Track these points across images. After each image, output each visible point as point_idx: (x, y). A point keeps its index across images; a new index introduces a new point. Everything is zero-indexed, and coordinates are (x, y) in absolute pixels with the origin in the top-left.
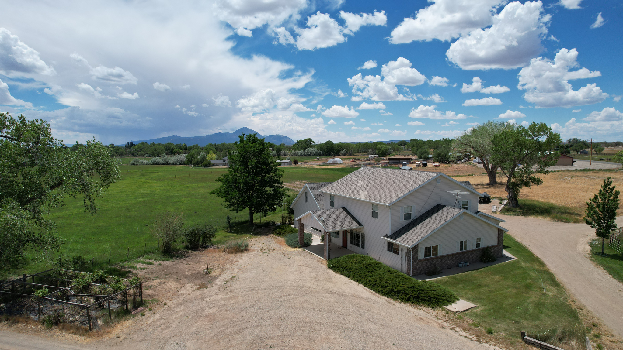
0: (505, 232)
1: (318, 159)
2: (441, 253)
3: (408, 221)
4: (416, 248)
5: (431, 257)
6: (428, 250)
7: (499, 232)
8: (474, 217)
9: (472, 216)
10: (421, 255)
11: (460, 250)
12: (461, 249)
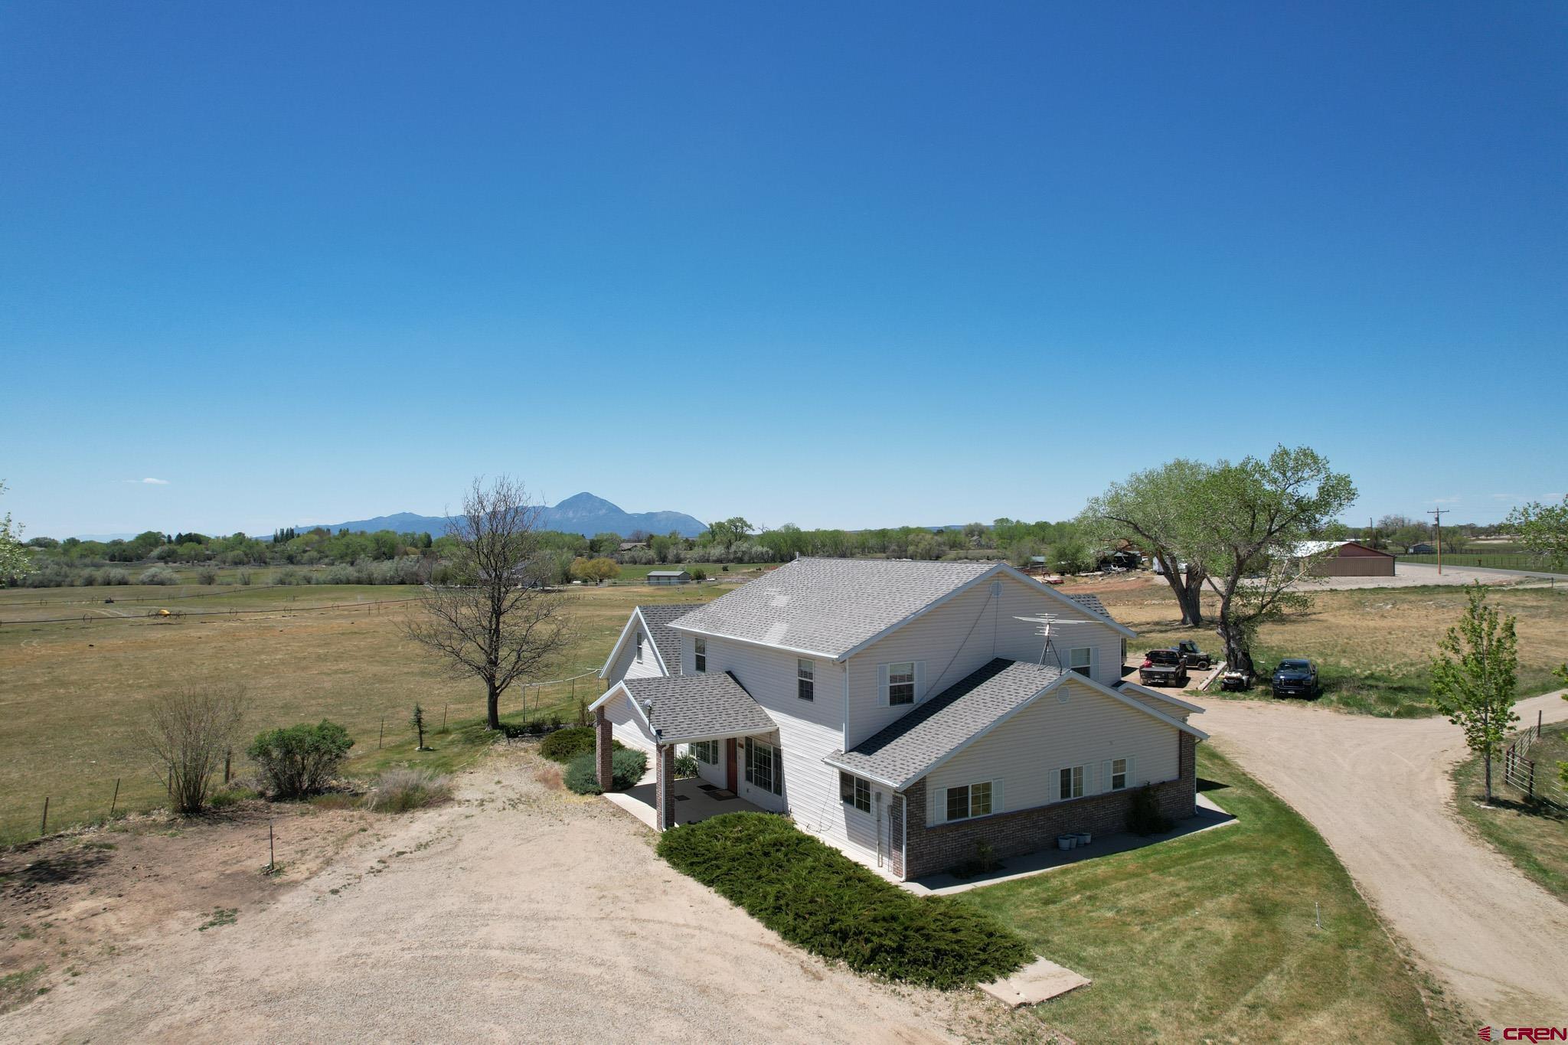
0: (1201, 740)
1: (760, 568)
2: (1000, 804)
3: (902, 710)
4: (920, 790)
5: (970, 817)
6: (957, 798)
7: (1180, 740)
8: (1109, 697)
9: (1103, 694)
10: (937, 812)
11: (1062, 797)
12: (1065, 792)
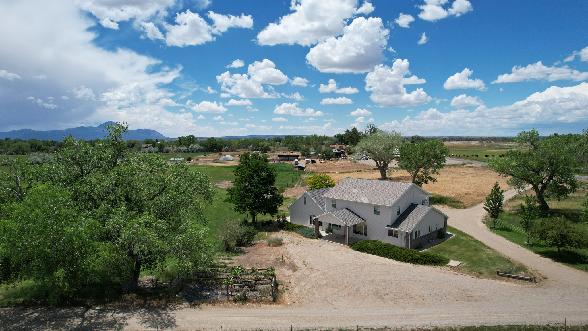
1: (205, 155)
2: (421, 234)
3: (398, 216)
4: (412, 232)
5: (418, 237)
6: (416, 233)
7: (445, 219)
9: (435, 210)
10: (414, 237)
11: (429, 232)
